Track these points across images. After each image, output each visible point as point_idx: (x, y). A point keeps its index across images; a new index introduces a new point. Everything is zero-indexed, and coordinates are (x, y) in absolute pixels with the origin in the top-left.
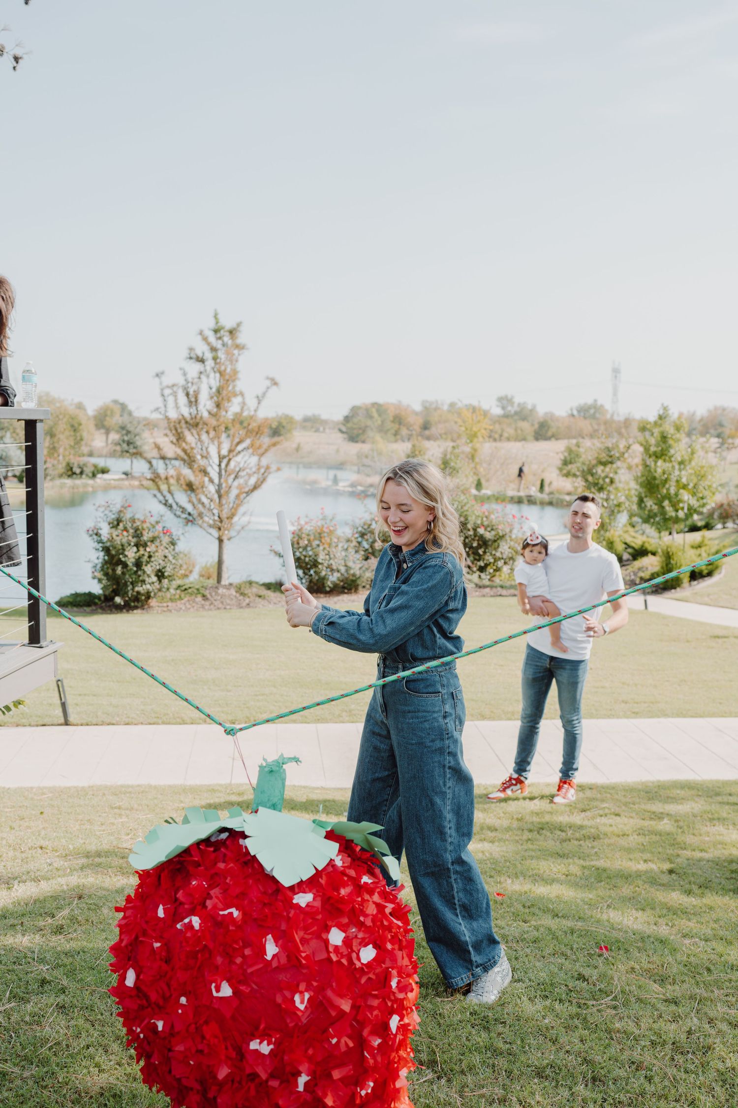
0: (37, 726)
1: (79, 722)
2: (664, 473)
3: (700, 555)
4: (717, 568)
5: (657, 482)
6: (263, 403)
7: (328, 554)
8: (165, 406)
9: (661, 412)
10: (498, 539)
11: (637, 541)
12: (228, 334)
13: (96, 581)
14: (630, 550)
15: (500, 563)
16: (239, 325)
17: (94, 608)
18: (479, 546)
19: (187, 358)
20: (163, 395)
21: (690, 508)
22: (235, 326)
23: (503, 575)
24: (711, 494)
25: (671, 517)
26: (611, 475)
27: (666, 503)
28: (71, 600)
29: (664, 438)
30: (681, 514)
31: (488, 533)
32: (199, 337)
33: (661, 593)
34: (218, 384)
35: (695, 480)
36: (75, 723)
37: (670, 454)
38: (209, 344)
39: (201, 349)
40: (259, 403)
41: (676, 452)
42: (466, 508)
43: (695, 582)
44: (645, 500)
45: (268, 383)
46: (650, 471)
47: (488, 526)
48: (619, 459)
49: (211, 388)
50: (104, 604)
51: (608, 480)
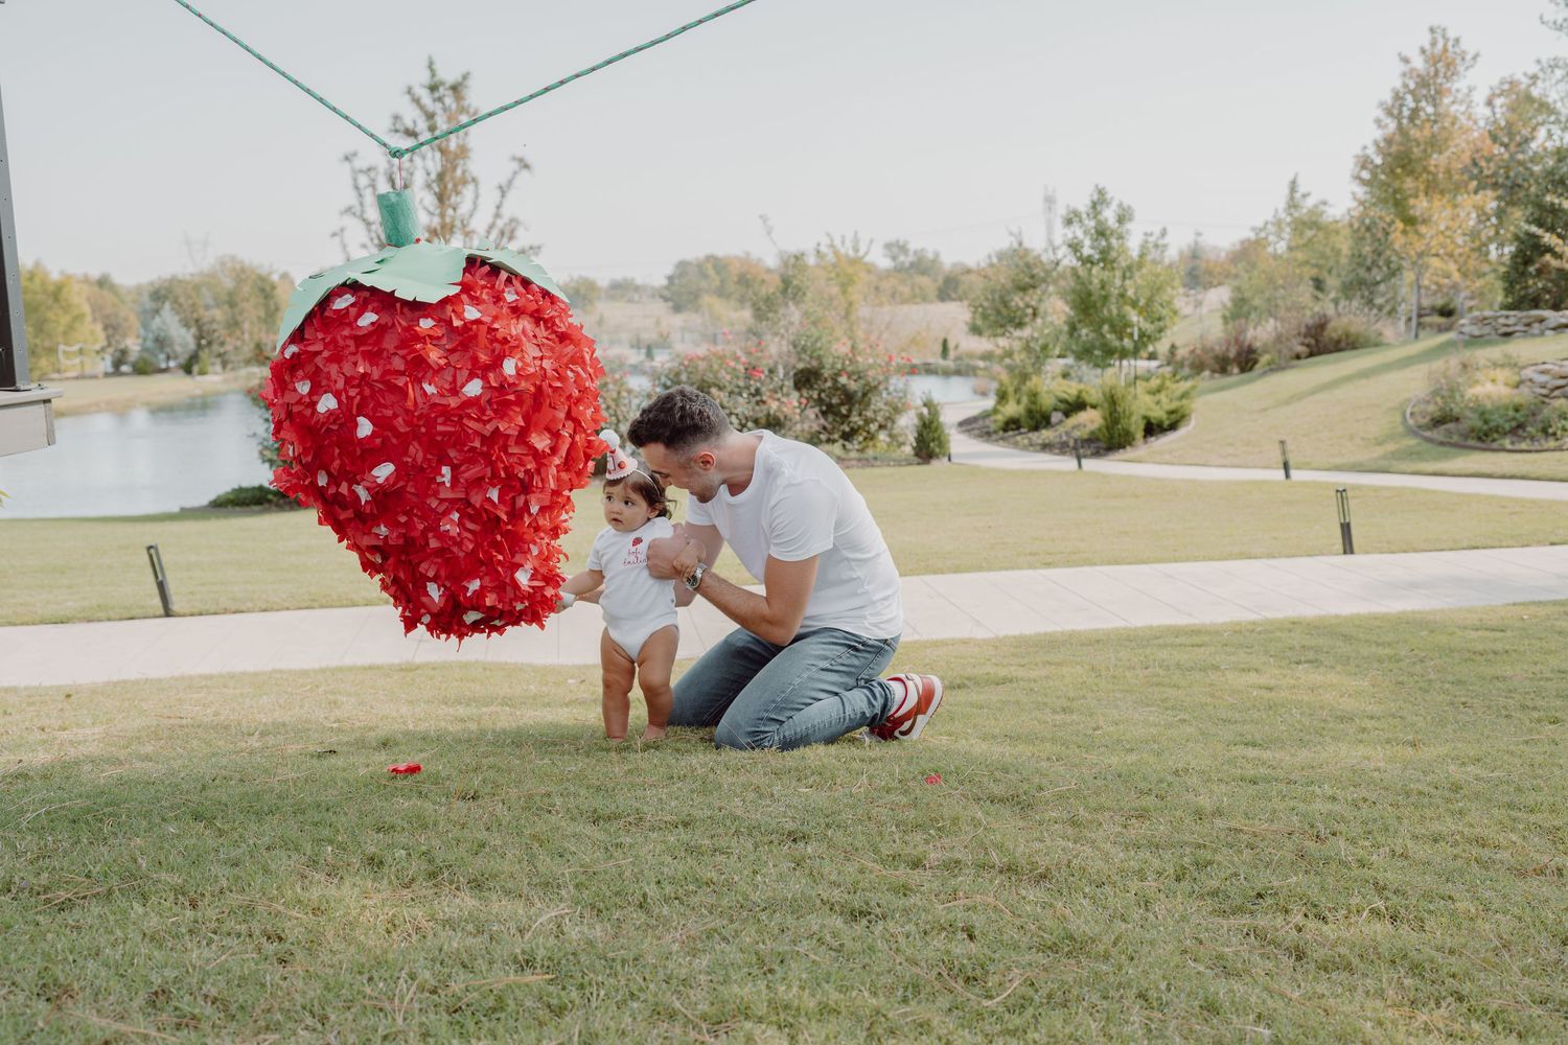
0: (121, 619)
1: (188, 612)
2: (1103, 288)
3: (1158, 403)
4: (1183, 417)
5: (1093, 298)
6: (511, 195)
7: (616, 415)
8: (362, 204)
9: (1095, 197)
10: (868, 391)
11: (1070, 389)
12: (450, 93)
13: (267, 465)
14: (1062, 406)
15: (873, 427)
16: (465, 77)
17: (266, 506)
18: (842, 404)
19: (391, 131)
20: (357, 188)
21: (1142, 334)
22: (460, 79)
23: (878, 445)
24: (1171, 314)
25: (1116, 348)
26: (1033, 303)
27: (1106, 328)
28: (231, 497)
29: (1101, 232)
30: (1127, 342)
31: (852, 382)
32: (407, 98)
33: (1104, 455)
34: (439, 169)
35: (1147, 293)
36: (181, 611)
37: (1110, 257)
38: (421, 107)
39: (412, 116)
40: (503, 196)
41: (1119, 255)
42: (819, 345)
43: (1153, 439)
44: (1079, 326)
45: (515, 165)
46: (1083, 284)
47: (854, 373)
48: (1044, 280)
49: (428, 174)
50: (281, 501)
51: (1030, 311)
